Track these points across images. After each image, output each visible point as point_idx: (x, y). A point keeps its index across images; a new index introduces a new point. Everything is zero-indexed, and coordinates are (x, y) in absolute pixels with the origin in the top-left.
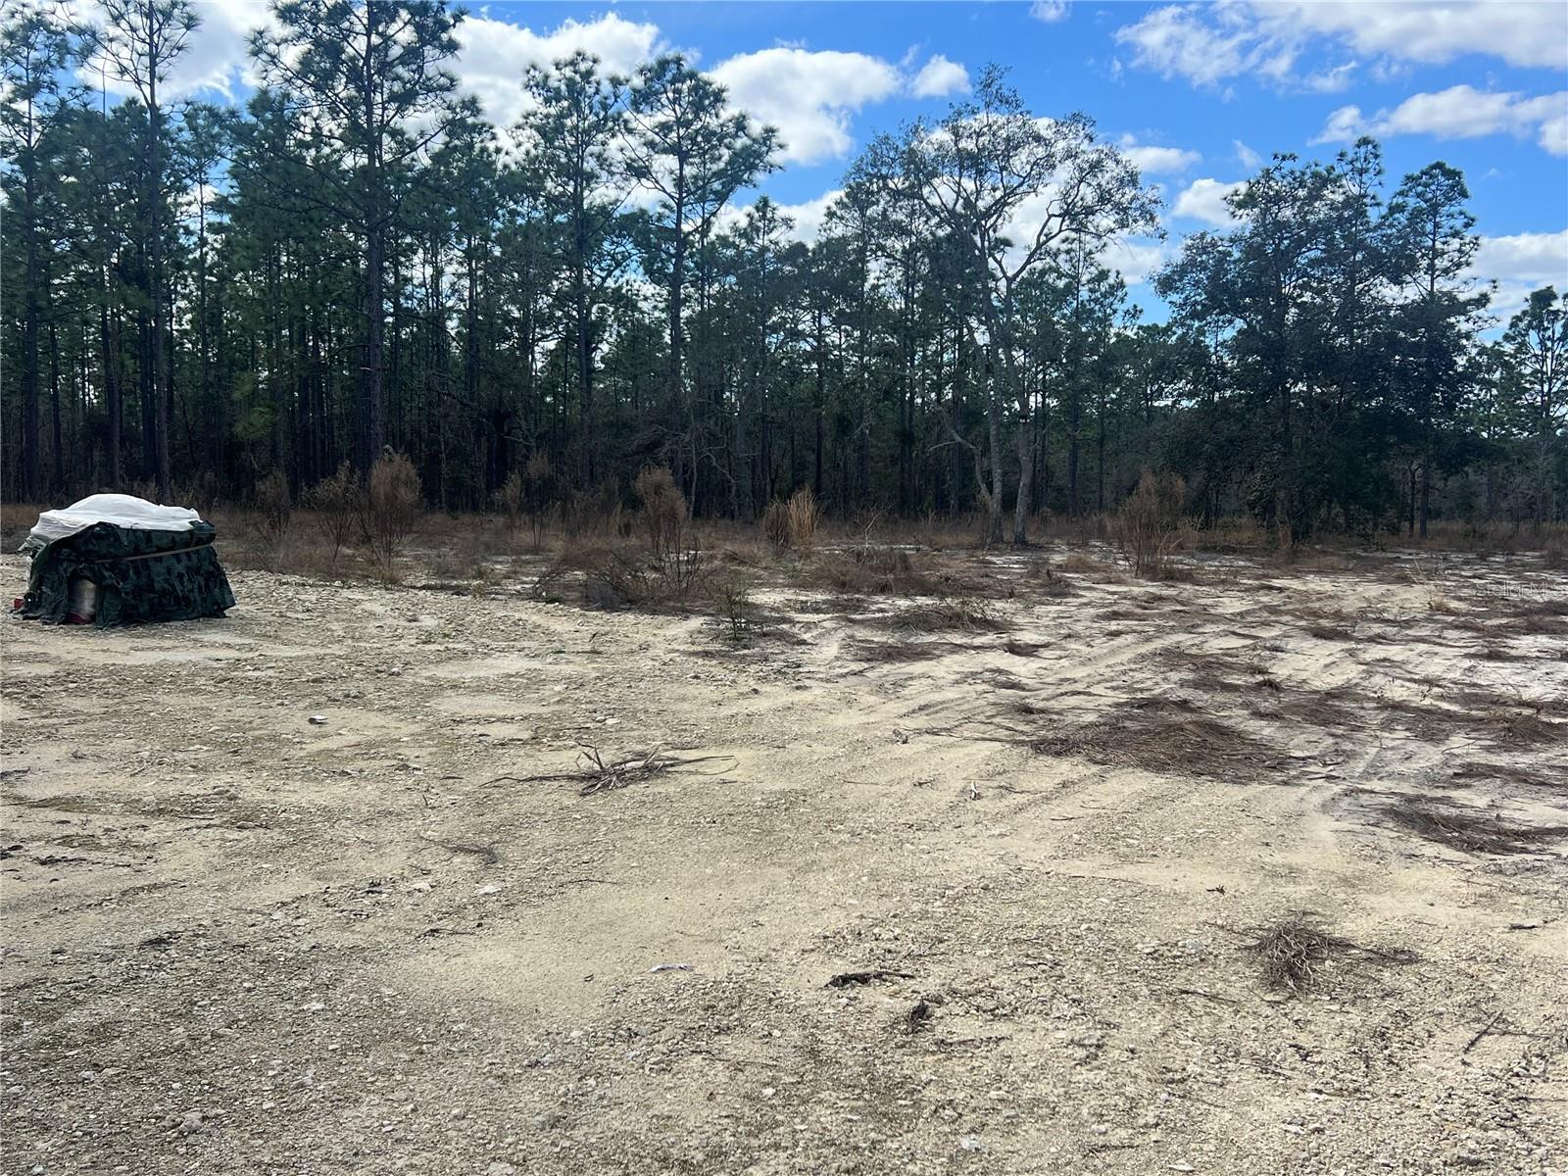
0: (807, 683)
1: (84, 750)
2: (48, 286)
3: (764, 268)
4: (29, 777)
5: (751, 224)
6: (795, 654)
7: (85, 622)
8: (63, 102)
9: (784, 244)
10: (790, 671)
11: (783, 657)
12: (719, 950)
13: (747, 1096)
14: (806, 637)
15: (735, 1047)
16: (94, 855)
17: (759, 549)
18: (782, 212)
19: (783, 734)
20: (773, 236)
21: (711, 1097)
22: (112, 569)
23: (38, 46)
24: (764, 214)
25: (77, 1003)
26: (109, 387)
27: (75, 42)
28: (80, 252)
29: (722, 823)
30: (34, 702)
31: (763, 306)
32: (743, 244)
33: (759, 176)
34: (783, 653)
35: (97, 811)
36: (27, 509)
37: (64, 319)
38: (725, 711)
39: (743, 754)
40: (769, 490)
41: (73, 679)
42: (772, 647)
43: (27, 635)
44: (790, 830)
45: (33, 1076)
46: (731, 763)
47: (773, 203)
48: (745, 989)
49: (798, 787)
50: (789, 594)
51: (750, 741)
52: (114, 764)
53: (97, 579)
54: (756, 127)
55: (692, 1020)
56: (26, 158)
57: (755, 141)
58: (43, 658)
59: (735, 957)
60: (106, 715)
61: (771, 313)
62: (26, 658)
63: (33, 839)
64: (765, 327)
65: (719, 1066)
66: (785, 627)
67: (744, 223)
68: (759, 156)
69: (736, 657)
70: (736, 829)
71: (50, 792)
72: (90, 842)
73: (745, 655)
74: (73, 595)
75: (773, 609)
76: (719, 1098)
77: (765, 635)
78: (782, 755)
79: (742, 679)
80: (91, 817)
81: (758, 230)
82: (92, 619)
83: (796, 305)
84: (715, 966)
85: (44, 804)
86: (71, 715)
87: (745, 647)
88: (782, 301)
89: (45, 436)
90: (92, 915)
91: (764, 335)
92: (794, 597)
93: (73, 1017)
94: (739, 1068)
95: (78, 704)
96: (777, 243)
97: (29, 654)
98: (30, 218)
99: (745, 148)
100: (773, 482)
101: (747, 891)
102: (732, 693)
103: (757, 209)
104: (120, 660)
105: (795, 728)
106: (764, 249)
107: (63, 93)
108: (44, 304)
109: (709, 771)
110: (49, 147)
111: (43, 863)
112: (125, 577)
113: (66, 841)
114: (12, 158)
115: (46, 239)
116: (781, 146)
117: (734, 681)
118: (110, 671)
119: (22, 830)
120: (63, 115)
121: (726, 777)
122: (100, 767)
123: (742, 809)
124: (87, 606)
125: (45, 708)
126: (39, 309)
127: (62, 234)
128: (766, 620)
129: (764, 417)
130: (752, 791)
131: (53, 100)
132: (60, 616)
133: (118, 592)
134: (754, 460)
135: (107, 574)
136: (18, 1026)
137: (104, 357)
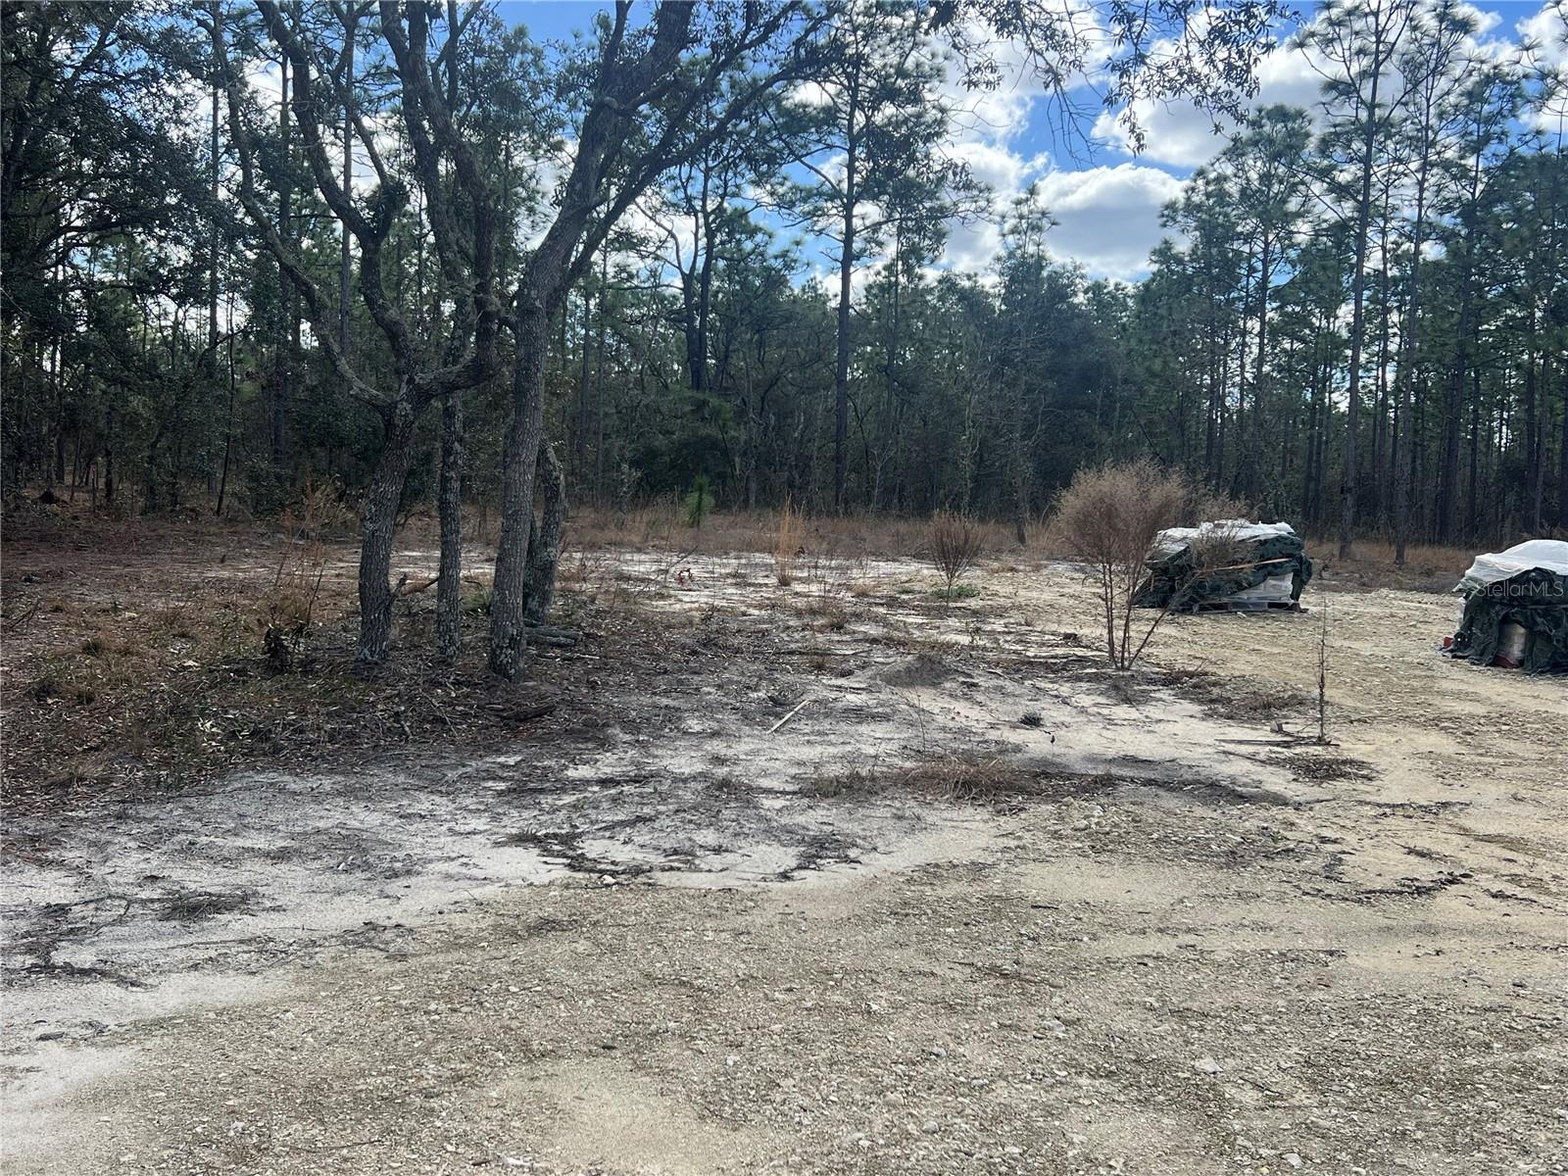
1: (1523, 793)
2: (1477, 333)
4: (1470, 810)
7: (1512, 666)
8: (1512, 150)
16: (1543, 899)
22: (1545, 614)
23: (1492, 99)
25: (1544, 1040)
26: (1528, 429)
27: (1531, 88)
28: (1514, 297)
30: (1468, 738)
35: (1542, 855)
36: (1461, 554)
37: (1488, 364)
41: (1503, 720)
43: (1456, 673)
45: (1508, 1098)
52: (1554, 812)
53: (1530, 626)
56: (1469, 212)
58: (1475, 698)
60: (1541, 761)
62: (1458, 696)
63: (1482, 871)
71: (1492, 829)
72: (1538, 885)
74: (1503, 639)
80: (1537, 860)
82: (1521, 664)
85: (1489, 839)
86: (1506, 757)
89: (1462, 475)
90: (1548, 958)
93: (1540, 1052)
95: (1511, 746)
97: (1460, 692)
98: (1467, 269)
104: (1553, 709)
107: (1513, 141)
108: (1472, 350)
110: (1491, 197)
111: (1494, 896)
112: (1557, 626)
113: (1514, 879)
114: (1456, 212)
115: (1480, 287)
118: (1545, 719)
119: (1470, 860)
120: (1513, 161)
122: (1541, 813)
124: (1516, 650)
125: (1480, 746)
126: (1468, 356)
127: (1495, 280)
131: (1503, 150)
132: (1488, 658)
133: (1549, 638)
135: (1539, 620)
136: (1488, 1046)
137: (1527, 399)
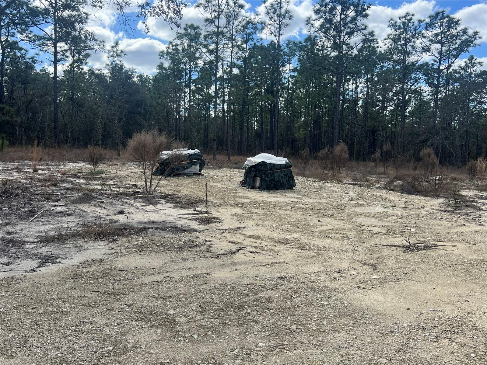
0: (484, 223)
1: (259, 223)
2: (248, 95)
3: (470, 80)
4: (246, 229)
5: (466, 65)
6: (478, 213)
7: (257, 188)
8: (255, 43)
9: (478, 71)
10: (477, 219)
11: (474, 214)
12: (453, 307)
13: (465, 355)
14: (483, 208)
15: (461, 339)
16: (263, 252)
17: (464, 176)
18: (479, 60)
19: (475, 240)
20: (474, 69)
21: (452, 353)
22: (265, 174)
23: (250, 28)
24: (472, 61)
25: (262, 291)
26: (261, 123)
27: (259, 26)
28: (257, 85)
29: (453, 267)
30: (246, 209)
31: (469, 93)
32: (463, 72)
33: (470, 49)
34: (474, 212)
35: (263, 240)
36: (245, 158)
37: (251, 105)
38: (453, 230)
39: (460, 245)
40: (467, 156)
41: (255, 204)
42: (469, 210)
43: (243, 191)
44: (478, 272)
45: (253, 308)
46: (455, 248)
47: (475, 58)
48: (463, 321)
49: (481, 258)
50: (476, 193)
51: (463, 241)
52: (266, 228)
53: (261, 177)
54: (470, 32)
55: (445, 328)
56: (245, 60)
57: (470, 37)
58: (247, 198)
59: (459, 310)
60: (263, 214)
61: (472, 95)
62: (243, 197)
63: (248, 246)
64: (469, 100)
65: (455, 344)
66: (475, 204)
67: (463, 65)
68: (471, 42)
69: (456, 213)
70: (458, 269)
71: (251, 234)
72: (262, 248)
73: (460, 212)
74: (254, 181)
75: (470, 197)
76: (455, 354)
77: (467, 206)
78: (474, 247)
79: (459, 220)
80: (262, 241)
81: (469, 67)
82: (259, 188)
83: (482, 92)
84: (452, 312)
85: (250, 237)
86: (255, 213)
87: (459, 210)
88: (476, 90)
89: (245, 135)
90: (264, 268)
91: (469, 103)
92: (478, 194)
93: (261, 295)
94: (462, 346)
95: (256, 210)
96: (476, 71)
97: (244, 196)
98: (245, 77)
99: (466, 39)
100: (469, 153)
101: (463, 290)
102: (455, 225)
103: (469, 60)
104: (267, 200)
105: (480, 238)
106: (471, 73)
107: (255, 41)
108: (247, 100)
109: (447, 249)
110: (250, 56)
111: (251, 252)
112: (267, 177)
113: (256, 247)
114: (241, 60)
115: (248, 82)
116: (480, 38)
117: (456, 221)
118: (264, 202)
119: (245, 243)
120: (255, 47)
121: (455, 252)
122: (263, 228)
123: (460, 263)
124: (258, 184)
125: (248, 211)
126: (245, 102)
127: (252, 81)
128: (468, 201)
129: (467, 131)
130: (464, 258)
131: (252, 43)
132: (251, 186)
133: (266, 180)
134: (462, 146)
135: (263, 175)
136: (248, 295)
137: (261, 115)
